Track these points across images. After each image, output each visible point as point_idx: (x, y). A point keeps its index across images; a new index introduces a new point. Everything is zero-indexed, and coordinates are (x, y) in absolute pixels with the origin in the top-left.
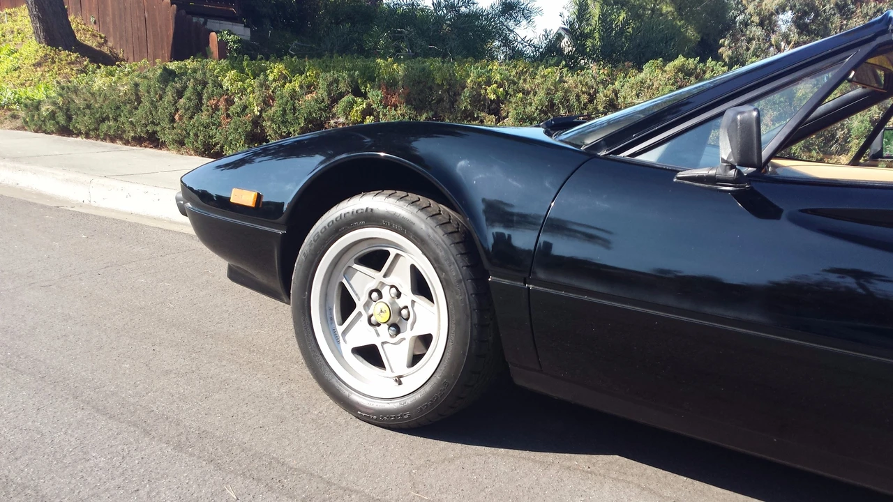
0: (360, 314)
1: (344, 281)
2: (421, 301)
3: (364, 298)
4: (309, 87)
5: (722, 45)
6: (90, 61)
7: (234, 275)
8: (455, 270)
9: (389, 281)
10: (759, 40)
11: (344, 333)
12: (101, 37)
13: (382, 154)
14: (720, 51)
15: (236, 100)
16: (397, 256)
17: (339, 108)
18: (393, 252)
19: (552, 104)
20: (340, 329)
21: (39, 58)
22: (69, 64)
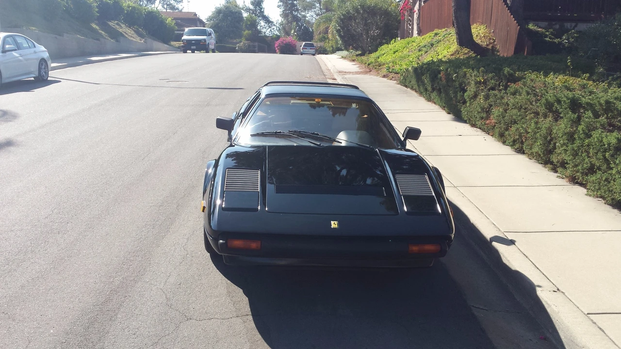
12: (493, 40)
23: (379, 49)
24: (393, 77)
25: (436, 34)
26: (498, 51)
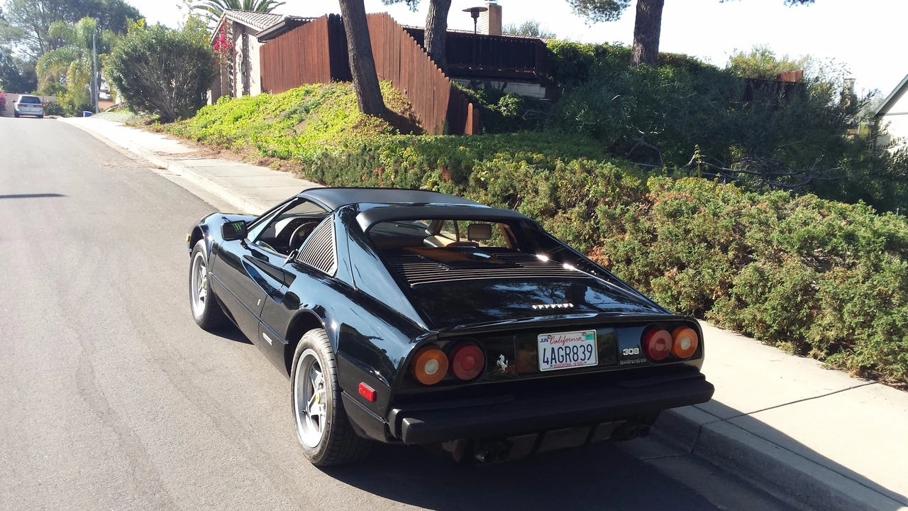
1: (201, 272)
3: (203, 278)
6: (389, 125)
11: (200, 291)
12: (408, 104)
13: (200, 224)
17: (423, 179)
21: (357, 122)
22: (375, 127)
23: (199, 113)
24: (280, 166)
25: (308, 92)
26: (419, 123)
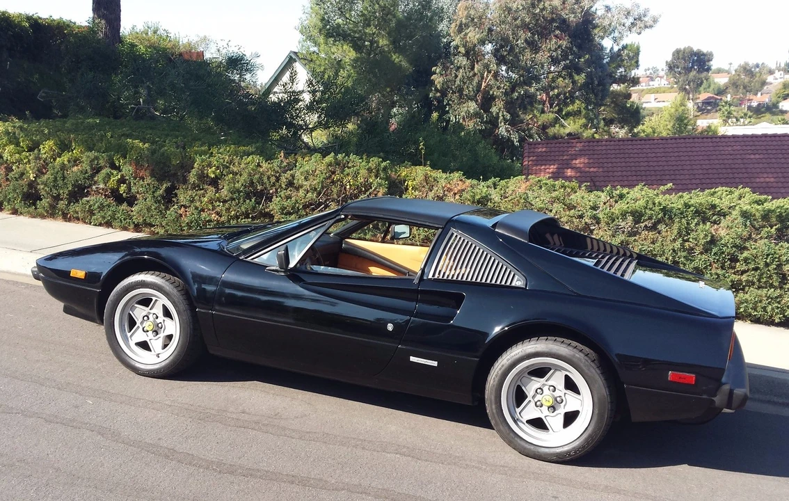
0: (138, 327)
1: (131, 312)
2: (168, 320)
3: (141, 320)
4: (75, 161)
5: (435, 73)
7: (67, 310)
8: (182, 307)
9: (152, 311)
10: (465, 68)
11: (131, 336)
13: (146, 257)
14: (432, 78)
15: (14, 168)
16: (156, 300)
17: (99, 177)
18: (154, 299)
19: (252, 183)
20: (129, 334)
